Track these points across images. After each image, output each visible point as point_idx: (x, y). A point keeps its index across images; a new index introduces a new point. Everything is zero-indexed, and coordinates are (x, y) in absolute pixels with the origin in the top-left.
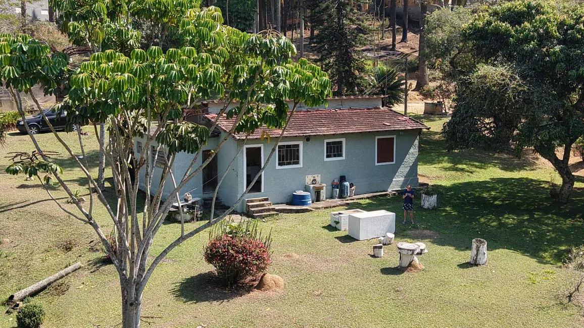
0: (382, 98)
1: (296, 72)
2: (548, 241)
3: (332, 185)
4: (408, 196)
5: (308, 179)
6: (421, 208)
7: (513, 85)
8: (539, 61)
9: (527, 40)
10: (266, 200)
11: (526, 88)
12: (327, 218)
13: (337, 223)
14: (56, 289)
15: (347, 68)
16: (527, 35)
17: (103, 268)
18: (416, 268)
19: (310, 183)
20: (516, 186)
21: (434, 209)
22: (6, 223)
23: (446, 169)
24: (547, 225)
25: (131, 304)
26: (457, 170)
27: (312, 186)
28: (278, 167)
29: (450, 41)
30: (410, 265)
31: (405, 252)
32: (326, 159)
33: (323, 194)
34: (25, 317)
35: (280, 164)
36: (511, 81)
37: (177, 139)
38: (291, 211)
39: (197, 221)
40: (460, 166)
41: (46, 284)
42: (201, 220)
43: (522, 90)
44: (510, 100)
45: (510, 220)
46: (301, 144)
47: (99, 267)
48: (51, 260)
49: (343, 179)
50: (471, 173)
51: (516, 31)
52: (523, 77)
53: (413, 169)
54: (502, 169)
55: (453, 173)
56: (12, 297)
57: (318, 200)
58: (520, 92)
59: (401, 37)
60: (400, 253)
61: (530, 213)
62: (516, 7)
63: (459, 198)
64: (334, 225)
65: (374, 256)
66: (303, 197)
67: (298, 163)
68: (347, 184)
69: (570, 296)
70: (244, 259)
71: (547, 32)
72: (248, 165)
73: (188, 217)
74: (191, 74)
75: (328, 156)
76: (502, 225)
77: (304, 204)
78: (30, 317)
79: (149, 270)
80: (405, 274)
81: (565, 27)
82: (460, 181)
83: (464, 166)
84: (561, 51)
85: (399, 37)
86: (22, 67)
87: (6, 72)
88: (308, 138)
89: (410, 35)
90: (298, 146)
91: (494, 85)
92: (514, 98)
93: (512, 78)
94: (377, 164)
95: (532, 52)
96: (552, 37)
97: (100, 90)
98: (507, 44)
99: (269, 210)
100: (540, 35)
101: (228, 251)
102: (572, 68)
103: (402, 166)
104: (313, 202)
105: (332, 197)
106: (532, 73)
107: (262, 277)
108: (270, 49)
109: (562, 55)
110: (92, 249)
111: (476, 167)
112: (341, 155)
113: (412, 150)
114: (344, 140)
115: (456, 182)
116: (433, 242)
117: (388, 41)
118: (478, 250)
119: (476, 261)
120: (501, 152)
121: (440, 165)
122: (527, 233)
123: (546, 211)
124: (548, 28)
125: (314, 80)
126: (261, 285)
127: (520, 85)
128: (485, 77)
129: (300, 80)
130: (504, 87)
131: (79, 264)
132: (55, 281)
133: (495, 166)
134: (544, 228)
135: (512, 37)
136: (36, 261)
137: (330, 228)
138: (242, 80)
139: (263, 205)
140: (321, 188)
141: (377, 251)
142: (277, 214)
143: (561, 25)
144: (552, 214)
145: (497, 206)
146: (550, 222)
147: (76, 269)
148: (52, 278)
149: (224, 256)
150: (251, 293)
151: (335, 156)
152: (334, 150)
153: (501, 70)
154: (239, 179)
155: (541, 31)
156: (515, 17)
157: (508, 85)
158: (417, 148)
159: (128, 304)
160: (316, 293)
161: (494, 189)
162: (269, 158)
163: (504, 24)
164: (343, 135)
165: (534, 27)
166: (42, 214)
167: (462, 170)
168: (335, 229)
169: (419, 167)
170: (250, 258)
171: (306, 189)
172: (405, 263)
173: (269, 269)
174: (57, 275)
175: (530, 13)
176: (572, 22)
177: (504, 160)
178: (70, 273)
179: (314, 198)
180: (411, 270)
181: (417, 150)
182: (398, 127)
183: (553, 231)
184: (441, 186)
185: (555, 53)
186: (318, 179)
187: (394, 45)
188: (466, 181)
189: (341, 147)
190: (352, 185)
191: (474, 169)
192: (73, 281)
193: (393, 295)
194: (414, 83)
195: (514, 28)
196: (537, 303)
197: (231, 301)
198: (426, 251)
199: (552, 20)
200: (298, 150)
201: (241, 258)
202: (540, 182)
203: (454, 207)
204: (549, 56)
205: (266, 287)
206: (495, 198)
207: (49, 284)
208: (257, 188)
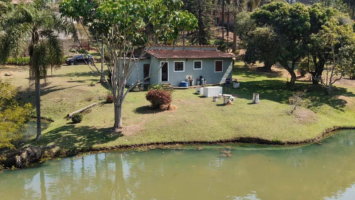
0: (218, 47)
1: (183, 16)
2: (284, 98)
3: (197, 80)
4: (228, 81)
5: (187, 77)
6: (233, 88)
7: (271, 34)
8: (281, 24)
9: (277, 16)
10: (170, 84)
11: (276, 35)
12: (195, 91)
13: (199, 92)
14: (86, 112)
15: (203, 37)
16: (277, 15)
17: (105, 105)
18: (230, 104)
19: (187, 78)
20: (272, 82)
21: (238, 88)
22: (64, 93)
23: (244, 77)
24: (284, 93)
25: (118, 107)
26: (248, 77)
27: (188, 80)
28: (174, 71)
29: (246, 24)
30: (228, 103)
31: (226, 97)
32: (194, 69)
33: (193, 83)
34: (75, 117)
35: (175, 70)
36: (270, 33)
37: (136, 39)
38: (180, 89)
39: (142, 91)
40: (250, 76)
41: (82, 110)
42: (143, 91)
43: (274, 36)
44: (269, 40)
45: (269, 91)
46: (184, 62)
47: (103, 104)
48: (83, 104)
49: (201, 77)
50: (254, 78)
51: (272, 14)
52: (275, 31)
53: (230, 75)
54: (267, 77)
55: (247, 78)
56: (68, 115)
57: (191, 85)
58: (273, 37)
59: (226, 34)
60: (224, 98)
61: (278, 90)
62: (272, 5)
63: (249, 85)
64: (197, 93)
65: (214, 101)
66: (185, 83)
67: (183, 70)
68: (203, 79)
69: (292, 112)
70: (161, 98)
71: (285, 13)
72: (162, 72)
73: (138, 90)
74: (142, 8)
75: (195, 68)
76: (265, 93)
77: (185, 86)
78: (77, 117)
79: (125, 94)
80: (226, 106)
81: (292, 11)
82: (250, 81)
83: (251, 76)
84: (290, 20)
85: (225, 34)
86: (77, 7)
87: (71, 9)
88: (187, 60)
89: (230, 33)
90: (183, 63)
91: (263, 35)
92: (271, 39)
93: (271, 31)
94: (215, 72)
95: (279, 21)
96: (287, 15)
97: (107, 13)
98: (269, 19)
99: (171, 88)
100: (281, 15)
101: (155, 94)
102: (295, 27)
103: (226, 73)
104: (189, 86)
105: (197, 85)
106: (279, 29)
107: (169, 105)
108: (173, 2)
109: (291, 22)
110: (100, 100)
111: (256, 76)
112: (200, 68)
113: (230, 67)
114: (201, 61)
115: (248, 81)
116: (238, 97)
117: (221, 35)
118: (255, 97)
119: (255, 102)
120: (267, 72)
121: (242, 76)
122: (276, 95)
123: (284, 89)
124: (285, 11)
125: (190, 19)
126: (168, 109)
127: (274, 34)
128: (259, 31)
129: (185, 19)
130: (267, 35)
131: (95, 103)
132: (85, 110)
133: (264, 76)
134: (283, 94)
135: (271, 17)
136: (77, 105)
137: (196, 94)
138: (161, 17)
139: (168, 86)
140: (192, 80)
141: (215, 99)
142: (174, 90)
143: (291, 10)
144: (287, 90)
145: (265, 88)
146: (286, 92)
147: (94, 105)
148: (84, 108)
149: (154, 96)
150: (165, 111)
151: (198, 68)
152: (198, 65)
153: (266, 28)
154: (159, 75)
155: (282, 12)
156: (272, 9)
157: (269, 34)
158: (232, 66)
159: (117, 107)
160: (190, 111)
161: (263, 83)
162: (171, 67)
163: (267, 11)
164: (201, 59)
165: (280, 11)
166: (78, 90)
167: (251, 77)
168: (198, 94)
169: (232, 76)
170: (164, 97)
171: (186, 81)
172: (226, 102)
173: (171, 103)
174: (86, 107)
175: (278, 7)
176: (295, 9)
177: (269, 74)
178: (91, 107)
179: (189, 84)
180: (228, 105)
181: (232, 67)
182: (224, 57)
183: (287, 95)
184: (242, 82)
185: (288, 21)
186: (191, 77)
187: (223, 37)
188: (252, 81)
189: (201, 64)
190: (205, 80)
191: (256, 77)
192: (93, 109)
193: (221, 112)
194: (231, 50)
195: (272, 13)
196: (279, 114)
197: (157, 113)
198: (234, 99)
199: (287, 8)
200: (183, 65)
201: (161, 97)
202: (283, 81)
203: (247, 88)
204: (285, 22)
205: (170, 109)
206: (264, 85)
207: (83, 111)
208: (166, 80)
